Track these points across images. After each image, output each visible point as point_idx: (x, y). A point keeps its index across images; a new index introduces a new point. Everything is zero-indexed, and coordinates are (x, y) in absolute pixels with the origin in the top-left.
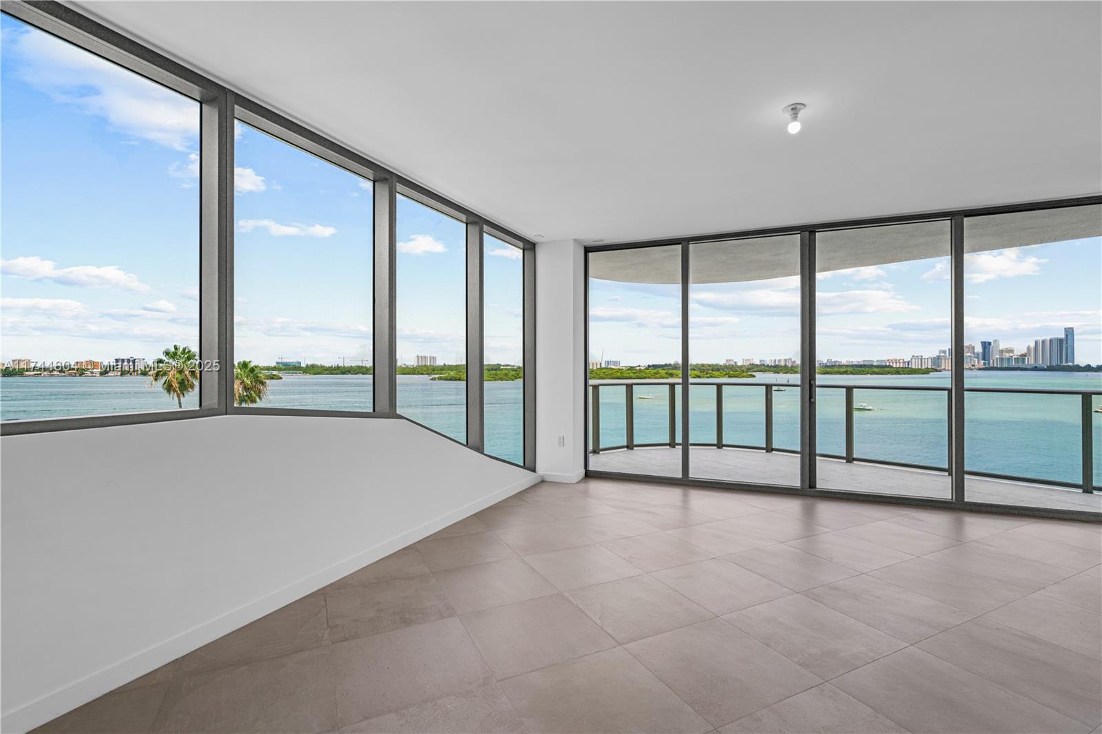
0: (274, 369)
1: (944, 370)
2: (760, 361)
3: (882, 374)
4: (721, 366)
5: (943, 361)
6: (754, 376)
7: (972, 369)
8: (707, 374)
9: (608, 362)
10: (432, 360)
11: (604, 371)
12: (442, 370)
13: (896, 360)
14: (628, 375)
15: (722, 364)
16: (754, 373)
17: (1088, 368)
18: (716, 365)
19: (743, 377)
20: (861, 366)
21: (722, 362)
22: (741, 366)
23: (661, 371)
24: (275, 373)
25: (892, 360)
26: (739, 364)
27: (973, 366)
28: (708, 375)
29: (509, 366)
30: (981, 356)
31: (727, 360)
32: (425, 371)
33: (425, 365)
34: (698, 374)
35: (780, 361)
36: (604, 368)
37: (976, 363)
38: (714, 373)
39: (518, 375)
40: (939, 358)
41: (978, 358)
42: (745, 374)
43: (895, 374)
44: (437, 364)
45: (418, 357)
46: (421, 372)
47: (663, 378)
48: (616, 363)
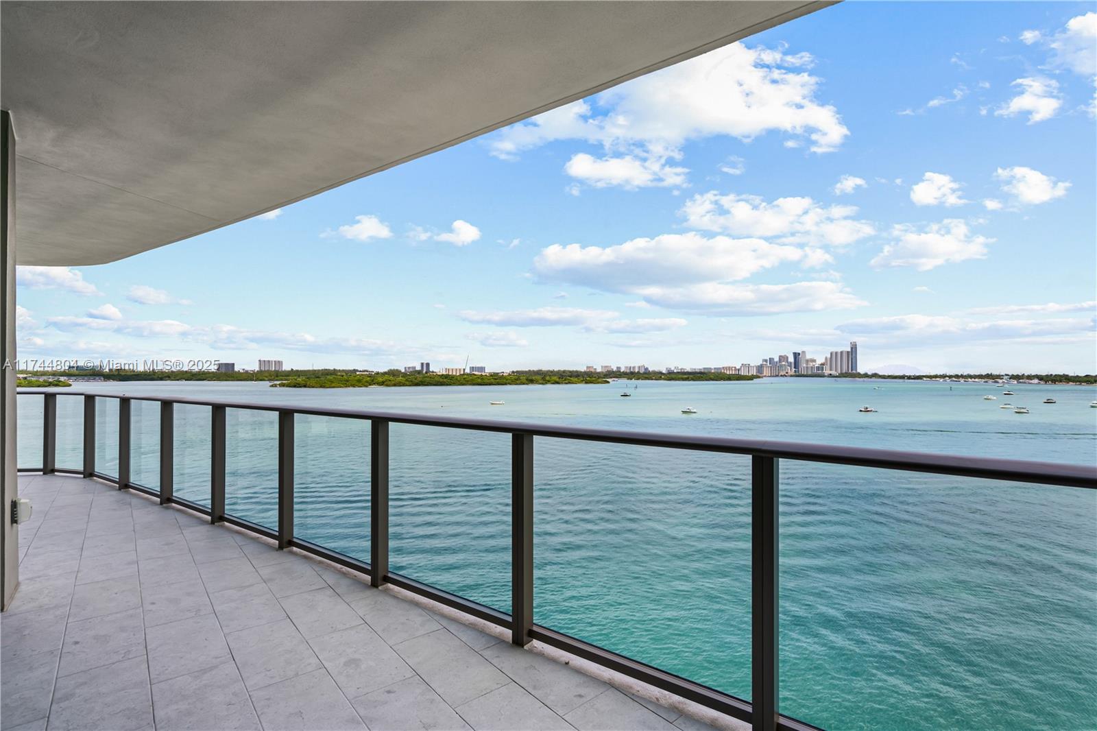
0: (63, 374)
1: (765, 376)
2: (617, 368)
3: (716, 380)
4: (581, 372)
5: (765, 368)
6: (608, 382)
7: (786, 376)
8: (565, 380)
9: (472, 369)
10: (277, 364)
11: (465, 376)
12: (288, 376)
13: (729, 368)
14: (488, 381)
15: (583, 371)
16: (608, 380)
17: (866, 375)
18: (577, 372)
19: (598, 383)
20: (701, 373)
21: (583, 369)
22: (599, 373)
23: (521, 378)
24: (62, 379)
25: (726, 368)
26: (599, 370)
27: (787, 373)
28: (566, 382)
29: (367, 371)
30: (793, 365)
31: (588, 367)
32: (266, 377)
33: (268, 371)
34: (557, 380)
35: (634, 368)
36: (468, 374)
37: (789, 371)
38: (572, 379)
39: (373, 381)
40: (761, 366)
41: (791, 366)
42: (600, 380)
43: (727, 380)
44: (283, 369)
45: (260, 361)
46: (261, 378)
47: (524, 384)
48: (482, 369)
